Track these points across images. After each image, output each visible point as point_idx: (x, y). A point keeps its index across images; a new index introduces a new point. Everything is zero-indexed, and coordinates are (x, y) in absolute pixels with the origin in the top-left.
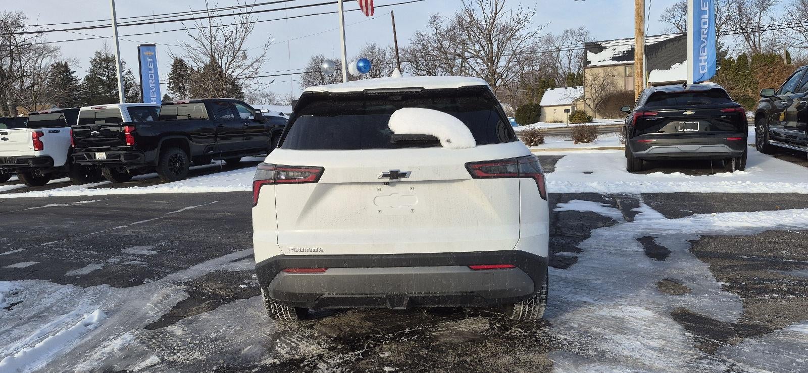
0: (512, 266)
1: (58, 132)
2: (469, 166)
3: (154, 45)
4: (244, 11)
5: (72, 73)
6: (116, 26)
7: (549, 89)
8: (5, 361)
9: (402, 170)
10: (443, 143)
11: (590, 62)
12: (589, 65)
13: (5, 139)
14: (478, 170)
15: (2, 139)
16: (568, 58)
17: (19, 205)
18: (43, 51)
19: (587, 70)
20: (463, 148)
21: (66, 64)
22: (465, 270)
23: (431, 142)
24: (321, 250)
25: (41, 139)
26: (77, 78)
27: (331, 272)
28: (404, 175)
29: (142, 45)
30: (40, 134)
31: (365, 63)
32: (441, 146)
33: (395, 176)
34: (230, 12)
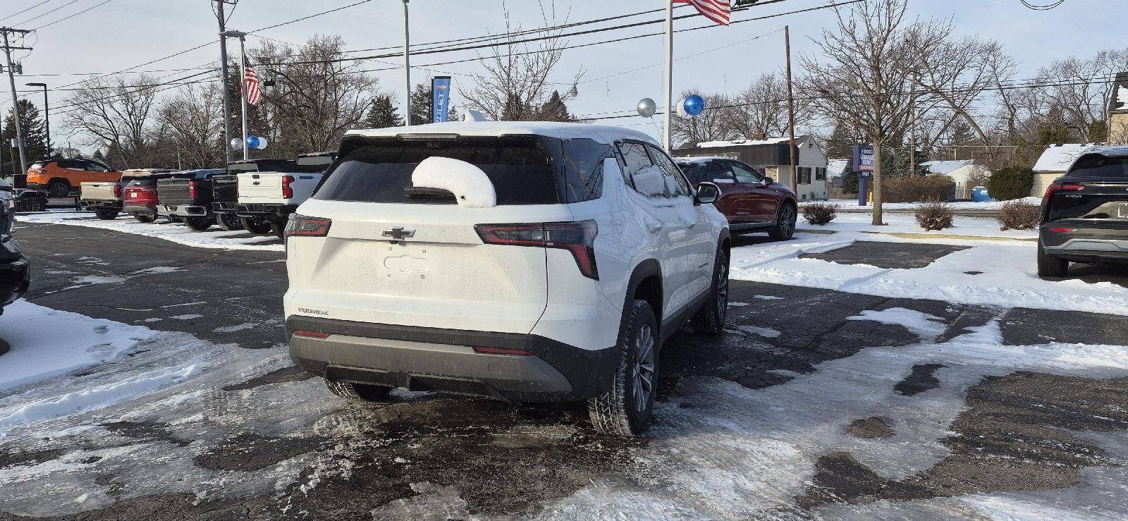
0: (526, 353)
1: (311, 178)
2: (480, 229)
3: (449, 78)
4: (551, 33)
5: (394, 110)
6: (408, 54)
7: (1052, 146)
8: (70, 396)
9: (406, 229)
10: (459, 200)
11: (1122, 104)
12: (1120, 108)
13: (256, 183)
14: (490, 234)
15: (254, 183)
16: (1104, 95)
17: (251, 258)
18: (362, 83)
19: (1115, 117)
20: (477, 207)
21: (388, 98)
22: (469, 351)
23: (445, 197)
24: (326, 313)
25: (291, 185)
26: (399, 117)
27: (333, 339)
28: (407, 234)
29: (436, 77)
30: (290, 180)
31: (695, 101)
32: (457, 203)
33: (398, 236)
34: (536, 35)
